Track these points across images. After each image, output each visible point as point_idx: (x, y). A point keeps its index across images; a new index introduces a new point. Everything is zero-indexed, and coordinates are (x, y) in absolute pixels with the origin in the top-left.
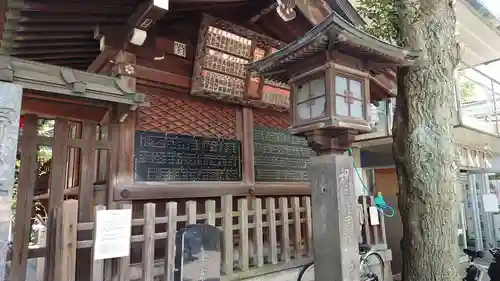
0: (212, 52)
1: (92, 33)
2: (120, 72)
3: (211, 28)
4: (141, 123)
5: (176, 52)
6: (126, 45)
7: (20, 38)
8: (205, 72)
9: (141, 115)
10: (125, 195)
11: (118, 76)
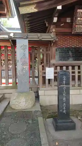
0: (79, 19)
1: (44, 22)
2: (51, 31)
3: (78, 10)
4: (57, 45)
5: (67, 21)
6: (52, 23)
7: (29, 28)
8: (77, 26)
9: (57, 43)
10: (54, 64)
11: (51, 33)
